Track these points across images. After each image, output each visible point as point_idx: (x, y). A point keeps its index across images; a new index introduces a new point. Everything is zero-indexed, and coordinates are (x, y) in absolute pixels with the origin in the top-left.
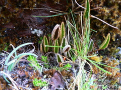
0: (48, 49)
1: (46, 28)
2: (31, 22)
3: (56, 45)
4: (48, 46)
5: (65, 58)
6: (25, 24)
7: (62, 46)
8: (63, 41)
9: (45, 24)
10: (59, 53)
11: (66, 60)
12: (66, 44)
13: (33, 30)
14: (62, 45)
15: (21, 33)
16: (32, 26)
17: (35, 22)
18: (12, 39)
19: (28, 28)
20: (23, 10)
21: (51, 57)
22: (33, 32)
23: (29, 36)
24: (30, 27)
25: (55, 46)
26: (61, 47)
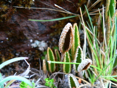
0: (55, 67)
1: (50, 39)
2: (29, 30)
3: (67, 61)
4: (54, 62)
5: (80, 79)
6: (21, 34)
7: (77, 62)
8: (77, 54)
9: (49, 33)
10: (71, 73)
11: (82, 82)
12: (82, 59)
13: (33, 42)
14: (75, 60)
15: (17, 46)
16: (32, 36)
17: (35, 31)
18: (5, 55)
19: (26, 39)
20: (15, 10)
21: (59, 79)
22: (34, 45)
23: (28, 50)
24: (29, 38)
25: (65, 63)
26: (75, 63)
